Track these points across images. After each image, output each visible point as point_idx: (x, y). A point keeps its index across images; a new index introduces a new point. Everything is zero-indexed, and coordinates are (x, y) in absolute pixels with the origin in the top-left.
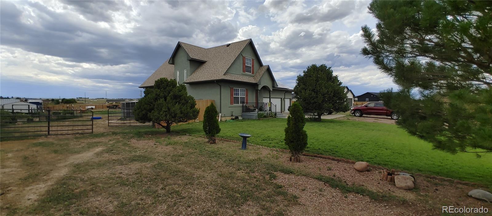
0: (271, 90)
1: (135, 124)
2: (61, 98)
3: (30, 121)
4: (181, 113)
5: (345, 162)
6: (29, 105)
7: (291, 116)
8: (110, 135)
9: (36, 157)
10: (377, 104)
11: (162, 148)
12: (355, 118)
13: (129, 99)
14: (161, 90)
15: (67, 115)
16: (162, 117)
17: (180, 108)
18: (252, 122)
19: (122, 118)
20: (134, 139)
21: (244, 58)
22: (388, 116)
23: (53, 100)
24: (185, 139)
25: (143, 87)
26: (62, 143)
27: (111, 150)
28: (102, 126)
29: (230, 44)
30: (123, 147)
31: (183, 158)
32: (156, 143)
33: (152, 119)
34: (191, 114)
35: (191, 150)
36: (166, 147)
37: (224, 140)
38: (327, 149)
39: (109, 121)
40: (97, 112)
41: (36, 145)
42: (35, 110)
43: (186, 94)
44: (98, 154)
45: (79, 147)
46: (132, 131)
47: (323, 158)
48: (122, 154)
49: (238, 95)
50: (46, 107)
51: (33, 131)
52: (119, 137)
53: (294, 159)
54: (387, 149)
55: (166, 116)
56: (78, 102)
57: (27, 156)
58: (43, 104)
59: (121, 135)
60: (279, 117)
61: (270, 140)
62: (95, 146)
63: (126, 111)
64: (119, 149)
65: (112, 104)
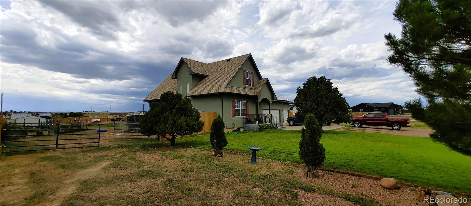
0: (271, 102)
1: (140, 137)
2: (69, 112)
3: (40, 134)
4: (187, 125)
5: (368, 178)
6: (39, 119)
7: (305, 129)
8: (116, 148)
9: (43, 172)
10: (376, 115)
11: (169, 162)
12: (355, 129)
13: (132, 112)
14: (166, 103)
15: (75, 128)
16: (168, 130)
17: (186, 120)
18: (255, 134)
19: (126, 130)
20: (140, 153)
21: (244, 71)
22: (388, 127)
23: (61, 114)
24: (191, 151)
25: (147, 101)
26: (69, 157)
27: (118, 165)
28: (108, 139)
29: (230, 59)
30: (130, 161)
31: (192, 173)
32: (162, 157)
33: (158, 132)
34: (197, 127)
35: (199, 164)
36: (173, 161)
37: (231, 153)
38: (342, 163)
39: (115, 134)
40: (102, 125)
41: (43, 159)
42: (45, 124)
43: (191, 106)
44: (105, 169)
45: (86, 161)
46: (137, 143)
47: (342, 173)
48: (129, 168)
49: (239, 108)
50: (55, 121)
51: (42, 145)
52: (125, 150)
53: (311, 174)
54: (406, 163)
55: (172, 128)
56: (84, 115)
57: (34, 171)
58: (52, 118)
59: (127, 148)
60: (279, 129)
61: (278, 152)
62: (101, 161)
63: (130, 124)
64: (126, 163)
65: (116, 117)
